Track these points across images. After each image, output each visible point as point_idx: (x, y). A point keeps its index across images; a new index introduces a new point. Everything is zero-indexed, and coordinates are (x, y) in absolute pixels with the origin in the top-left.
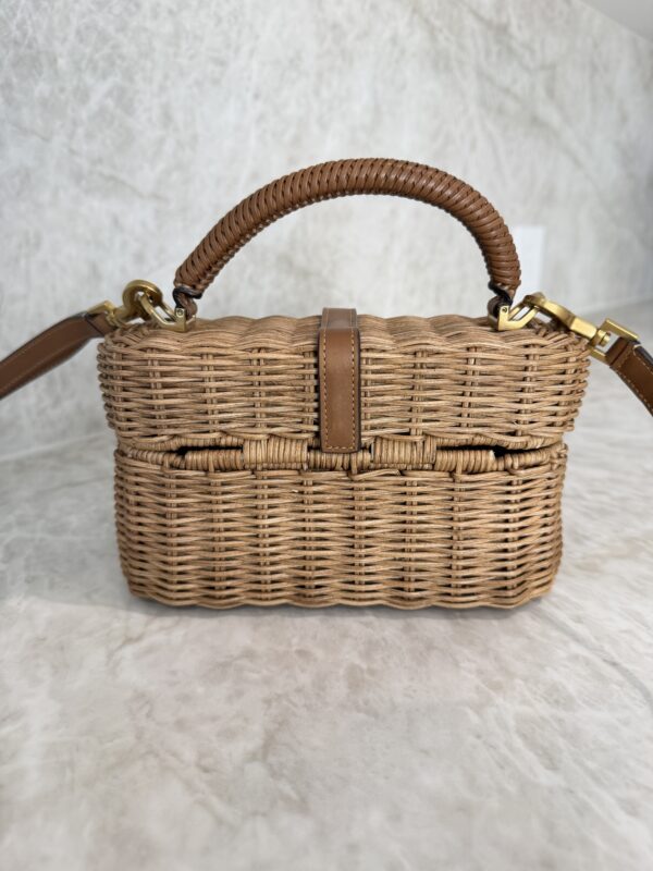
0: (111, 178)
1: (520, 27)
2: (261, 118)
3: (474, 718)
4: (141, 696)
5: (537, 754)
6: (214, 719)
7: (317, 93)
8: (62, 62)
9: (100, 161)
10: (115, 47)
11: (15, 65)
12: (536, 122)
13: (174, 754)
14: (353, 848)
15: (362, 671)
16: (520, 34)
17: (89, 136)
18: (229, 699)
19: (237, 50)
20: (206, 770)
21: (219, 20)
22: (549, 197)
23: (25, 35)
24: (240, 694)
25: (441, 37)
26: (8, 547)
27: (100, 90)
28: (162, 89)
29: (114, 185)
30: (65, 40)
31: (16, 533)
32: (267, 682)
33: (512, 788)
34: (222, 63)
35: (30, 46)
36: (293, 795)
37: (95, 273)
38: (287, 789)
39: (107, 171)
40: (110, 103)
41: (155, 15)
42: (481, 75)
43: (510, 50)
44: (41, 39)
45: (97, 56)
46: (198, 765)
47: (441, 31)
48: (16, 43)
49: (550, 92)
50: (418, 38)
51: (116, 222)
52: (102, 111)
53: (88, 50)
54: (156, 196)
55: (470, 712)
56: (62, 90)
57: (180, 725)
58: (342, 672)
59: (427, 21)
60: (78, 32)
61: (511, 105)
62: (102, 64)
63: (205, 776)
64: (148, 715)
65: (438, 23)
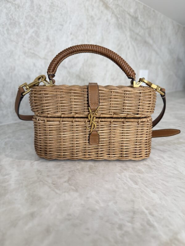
0: (33, 53)
1: (141, 18)
2: (72, 39)
3: (119, 175)
4: (39, 171)
5: (133, 182)
6: (56, 175)
7: (87, 33)
8: (21, 24)
9: (31, 49)
10: (35, 21)
11: (10, 24)
12: (146, 43)
13: (47, 181)
14: (87, 198)
15: (93, 166)
16: (141, 19)
17: (28, 43)
18: (60, 171)
19: (66, 22)
20: (54, 184)
21: (62, 15)
22: (150, 62)
23: (12, 17)
24: (63, 170)
25: (120, 20)
26: (6, 142)
27: (31, 31)
28: (47, 31)
29: (34, 55)
30: (22, 19)
31: (7, 140)
32: (70, 168)
33: (126, 188)
34: (62, 25)
35: (14, 20)
36: (74, 189)
37: (29, 77)
38: (73, 188)
39: (32, 51)
40: (34, 35)
41: (45, 13)
42: (131, 30)
43: (138, 24)
44: (16, 19)
45: (30, 23)
46: (52, 183)
47: (120, 18)
48: (10, 19)
49: (150, 35)
50: (113, 20)
51: (34, 65)
52: (31, 36)
53: (28, 21)
54: (45, 58)
55: (118, 174)
56: (21, 31)
57: (48, 176)
58: (88, 166)
59: (116, 16)
60: (26, 17)
61: (139, 38)
62: (32, 25)
63: (54, 185)
64: (40, 174)
65: (119, 16)
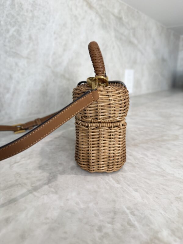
0: (15, 53)
1: (125, 18)
2: (56, 39)
4: (18, 173)
5: (115, 181)
6: (36, 177)
7: (71, 33)
8: (2, 22)
9: (12, 48)
10: (16, 19)
12: (130, 43)
13: (25, 184)
14: (68, 200)
16: (125, 20)
17: (9, 42)
18: (40, 173)
19: (49, 21)
21: (44, 13)
22: (135, 62)
25: (104, 20)
27: (12, 30)
28: (29, 30)
29: (16, 55)
30: (3, 17)
32: (51, 169)
33: (108, 188)
34: (45, 24)
37: (11, 77)
38: (53, 189)
39: (14, 51)
40: (15, 33)
41: (27, 12)
42: (116, 30)
43: (123, 24)
45: (11, 21)
47: (104, 18)
50: (97, 20)
51: (16, 64)
52: (13, 35)
53: (9, 20)
54: (27, 58)
56: (2, 30)
57: (27, 179)
60: (6, 15)
61: (124, 38)
62: (13, 23)
64: (19, 177)
65: (103, 16)
